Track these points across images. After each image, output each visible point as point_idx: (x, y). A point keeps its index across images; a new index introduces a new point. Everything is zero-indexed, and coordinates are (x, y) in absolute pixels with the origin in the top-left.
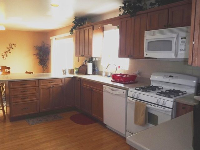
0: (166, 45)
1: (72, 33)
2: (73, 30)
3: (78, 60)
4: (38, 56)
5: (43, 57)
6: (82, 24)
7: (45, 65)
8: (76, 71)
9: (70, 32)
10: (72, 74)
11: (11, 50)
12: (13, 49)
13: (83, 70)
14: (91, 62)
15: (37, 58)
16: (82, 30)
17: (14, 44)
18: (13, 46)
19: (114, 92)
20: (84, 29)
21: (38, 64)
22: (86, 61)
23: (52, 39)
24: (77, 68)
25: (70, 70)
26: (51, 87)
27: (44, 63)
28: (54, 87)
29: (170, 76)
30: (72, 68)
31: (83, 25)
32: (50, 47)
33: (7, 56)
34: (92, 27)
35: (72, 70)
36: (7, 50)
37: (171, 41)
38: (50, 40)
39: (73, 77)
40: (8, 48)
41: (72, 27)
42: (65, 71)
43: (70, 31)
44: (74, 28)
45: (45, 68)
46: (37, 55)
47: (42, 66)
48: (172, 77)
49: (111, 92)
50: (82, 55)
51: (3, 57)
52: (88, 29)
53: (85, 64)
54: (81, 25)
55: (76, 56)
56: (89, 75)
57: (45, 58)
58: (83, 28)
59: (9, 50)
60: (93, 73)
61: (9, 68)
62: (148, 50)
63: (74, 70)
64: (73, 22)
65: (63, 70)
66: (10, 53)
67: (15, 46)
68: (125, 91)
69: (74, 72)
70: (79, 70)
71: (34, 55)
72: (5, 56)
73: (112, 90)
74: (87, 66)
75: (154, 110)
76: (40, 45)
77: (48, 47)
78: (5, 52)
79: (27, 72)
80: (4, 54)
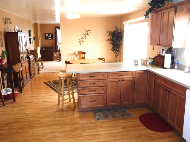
1: (147, 17)
2: (149, 14)
3: (153, 49)
4: (111, 42)
5: (116, 42)
6: (161, 5)
7: (118, 51)
8: (149, 61)
9: (145, 17)
10: (145, 66)
11: (87, 36)
12: (88, 35)
13: (158, 61)
14: (170, 53)
15: (110, 43)
16: (160, 13)
17: (89, 31)
18: (89, 32)
20: (163, 12)
21: (111, 50)
22: (162, 51)
23: (126, 24)
24: (152, 58)
25: (143, 60)
26: (120, 81)
27: (117, 48)
28: (123, 81)
30: (145, 58)
31: (162, 7)
32: (123, 32)
33: (83, 42)
34: (174, 9)
35: (145, 60)
36: (83, 36)
38: (123, 25)
39: (145, 70)
40: (84, 34)
41: (147, 10)
42: (137, 61)
43: (145, 15)
44: (150, 11)
45: (117, 54)
46: (110, 40)
47: (115, 51)
50: (158, 44)
51: (80, 43)
52: (169, 11)
53: (162, 54)
54: (159, 7)
55: (151, 44)
56: (166, 68)
57: (118, 43)
58: (161, 10)
59: (85, 36)
60: (171, 66)
61: (84, 53)
63: (147, 60)
64: (149, 4)
65: (135, 61)
66: (86, 38)
67: (90, 32)
69: (148, 63)
70: (153, 61)
71: (107, 40)
72: (81, 42)
74: (164, 57)
76: (113, 30)
77: (121, 32)
78: (82, 38)
79: (99, 59)
80: (81, 40)
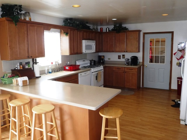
29: (84, 61)
49: (85, 75)
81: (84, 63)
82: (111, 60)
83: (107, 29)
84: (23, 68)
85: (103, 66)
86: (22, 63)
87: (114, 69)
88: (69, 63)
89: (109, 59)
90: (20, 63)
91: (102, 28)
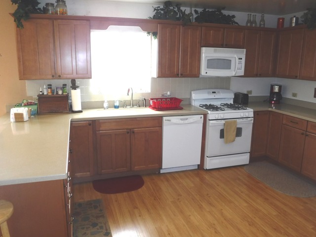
0: (225, 64)
19: (186, 122)
22: (49, 88)
29: (213, 92)
37: (230, 60)
48: (215, 92)
49: (182, 122)
52: (75, 25)
62: (207, 68)
68: (202, 116)
73: (181, 119)
75: (240, 124)
81: (212, 96)
82: (298, 98)
83: (291, 19)
84: (52, 93)
85: (252, 110)
86: (51, 85)
87: (284, 122)
88: (169, 93)
89: (294, 95)
90: (49, 85)
91: (283, 19)
